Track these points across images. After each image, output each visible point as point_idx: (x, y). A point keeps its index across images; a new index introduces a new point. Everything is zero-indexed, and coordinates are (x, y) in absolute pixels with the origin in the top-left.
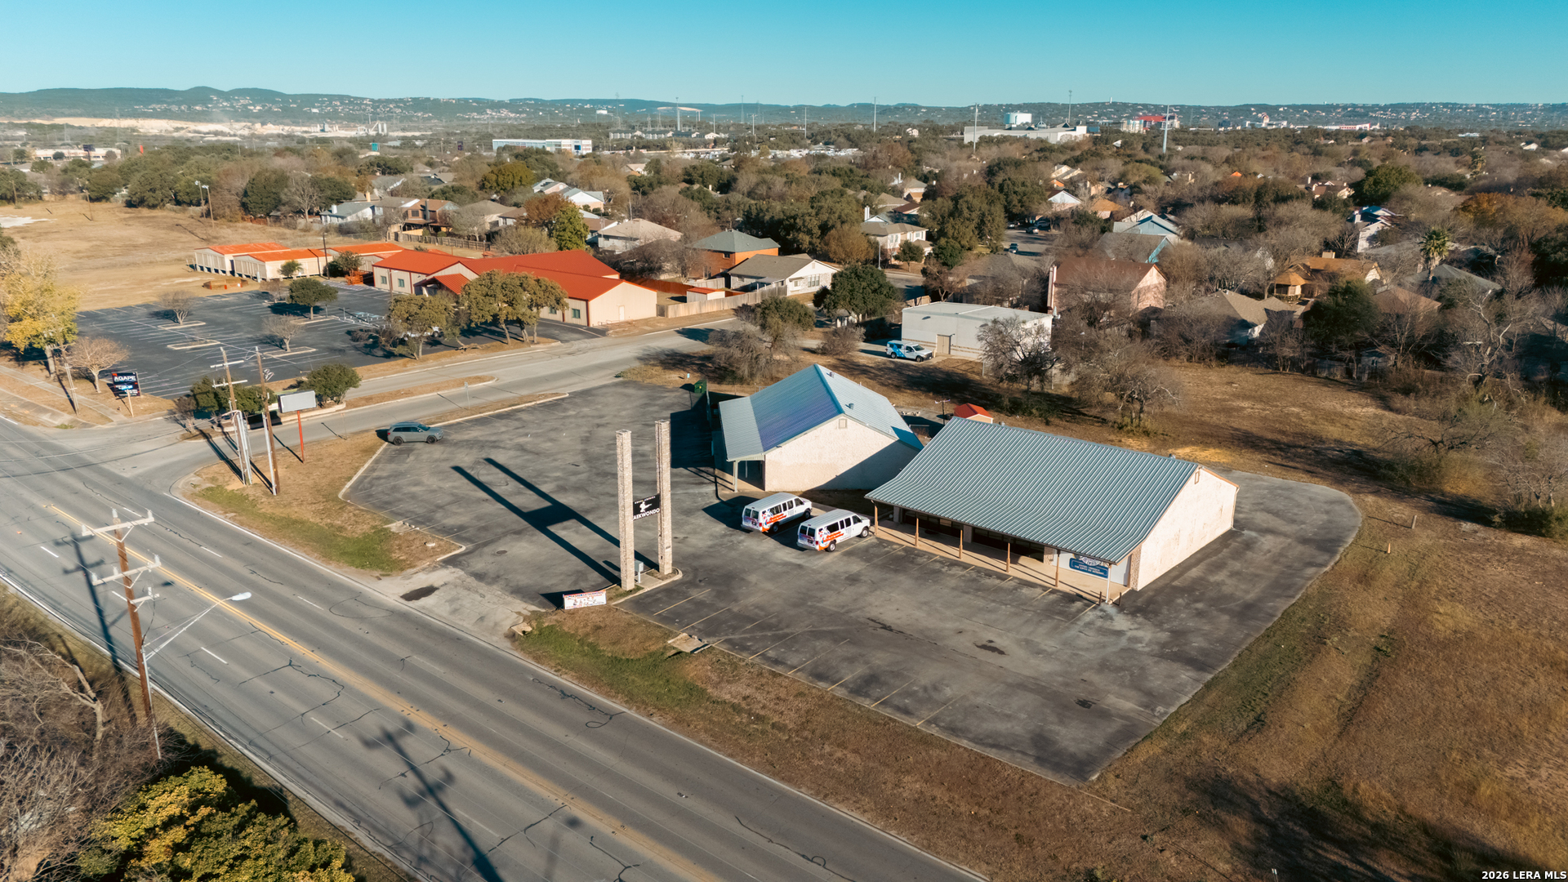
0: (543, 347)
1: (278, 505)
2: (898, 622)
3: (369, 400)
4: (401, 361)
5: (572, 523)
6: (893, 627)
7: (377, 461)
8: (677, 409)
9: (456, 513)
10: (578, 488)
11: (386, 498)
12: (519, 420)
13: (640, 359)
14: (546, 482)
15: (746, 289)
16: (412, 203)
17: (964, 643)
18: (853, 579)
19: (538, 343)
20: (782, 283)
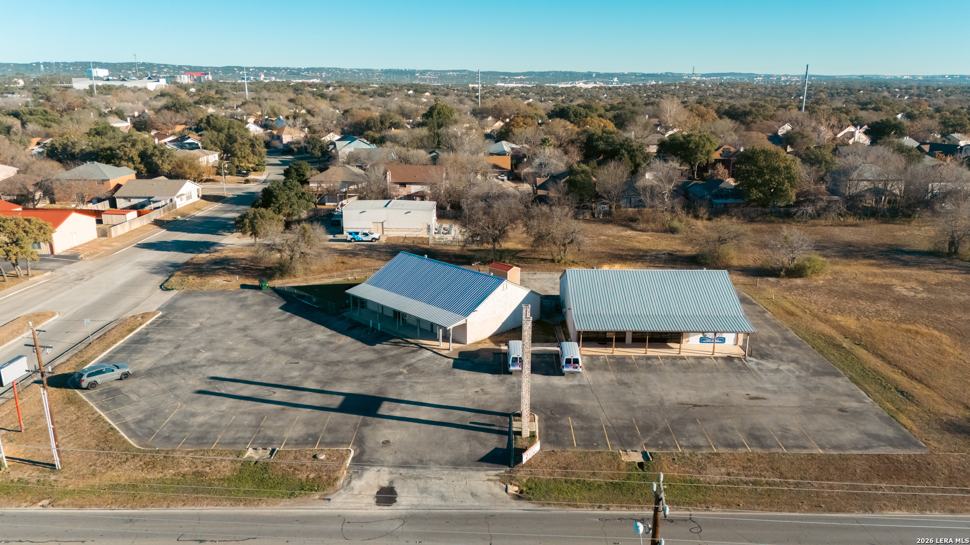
0: (40, 279)
7: (103, 409)
9: (282, 427)
11: (189, 435)
12: (162, 341)
13: (153, 272)
14: (301, 382)
19: (33, 276)
20: (171, 200)
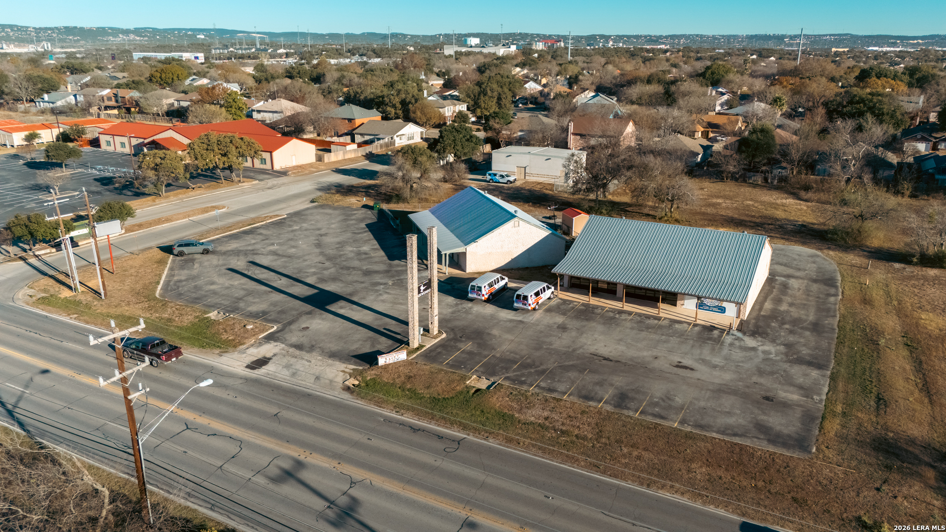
0: (247, 185)
1: (109, 306)
2: (611, 354)
3: (140, 226)
4: (150, 198)
5: (342, 303)
6: (610, 358)
7: (171, 269)
8: (369, 222)
9: (254, 303)
10: (334, 279)
11: (194, 295)
12: (261, 234)
13: (319, 190)
14: (308, 276)
15: (366, 143)
16: (106, 92)
17: (662, 364)
18: (563, 328)
19: (243, 182)
20: (392, 138)
